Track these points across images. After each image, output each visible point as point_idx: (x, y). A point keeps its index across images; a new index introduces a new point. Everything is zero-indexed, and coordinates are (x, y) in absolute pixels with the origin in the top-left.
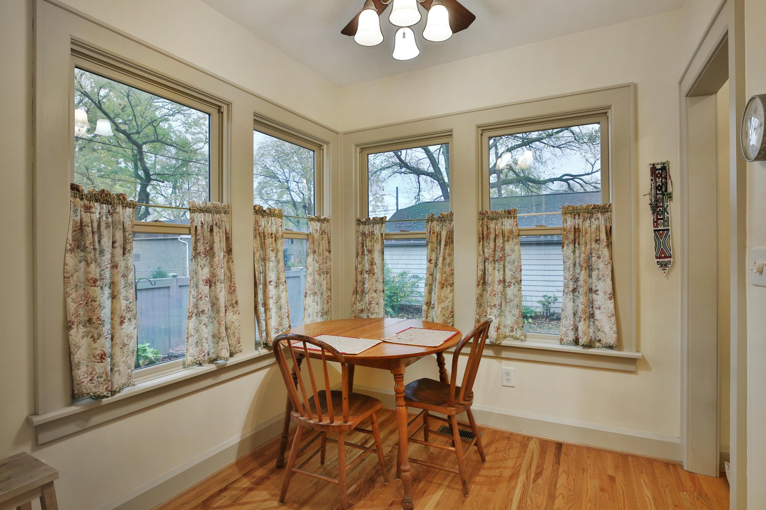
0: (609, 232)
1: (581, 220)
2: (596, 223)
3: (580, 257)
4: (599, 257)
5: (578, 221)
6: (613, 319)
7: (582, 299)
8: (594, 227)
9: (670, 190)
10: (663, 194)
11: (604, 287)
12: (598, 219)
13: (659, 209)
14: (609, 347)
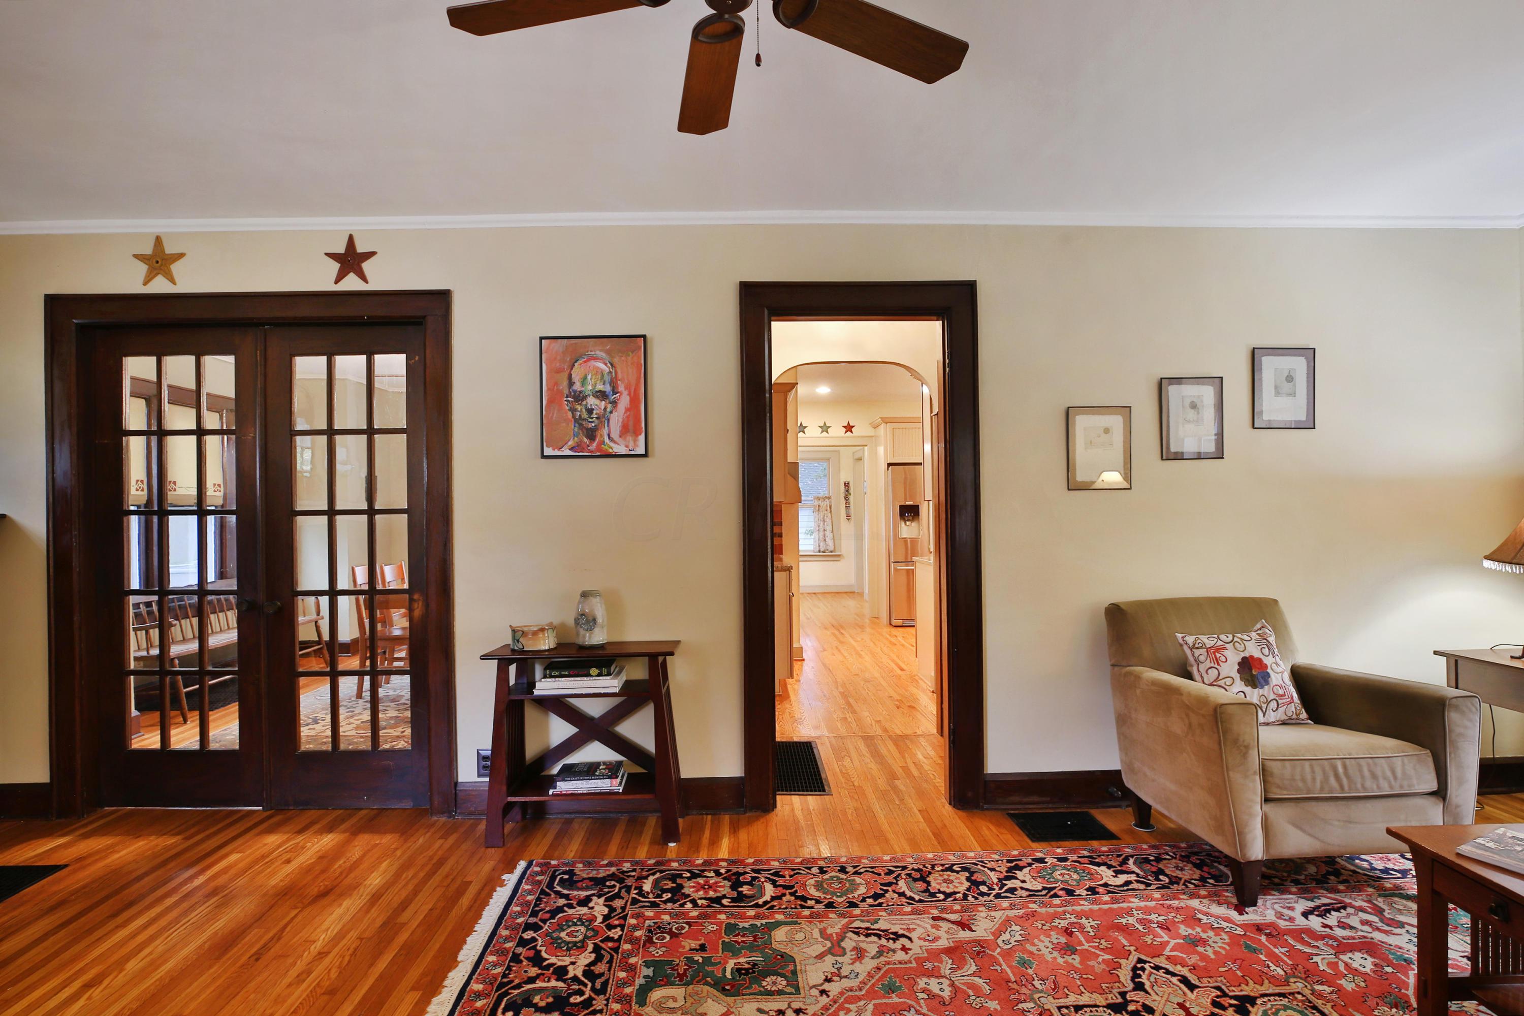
0: (830, 507)
1: (820, 502)
3: (820, 516)
4: (827, 517)
6: (833, 541)
7: (822, 533)
8: (826, 505)
9: (850, 492)
10: (848, 493)
11: (829, 528)
12: (827, 502)
13: (846, 498)
14: (831, 552)
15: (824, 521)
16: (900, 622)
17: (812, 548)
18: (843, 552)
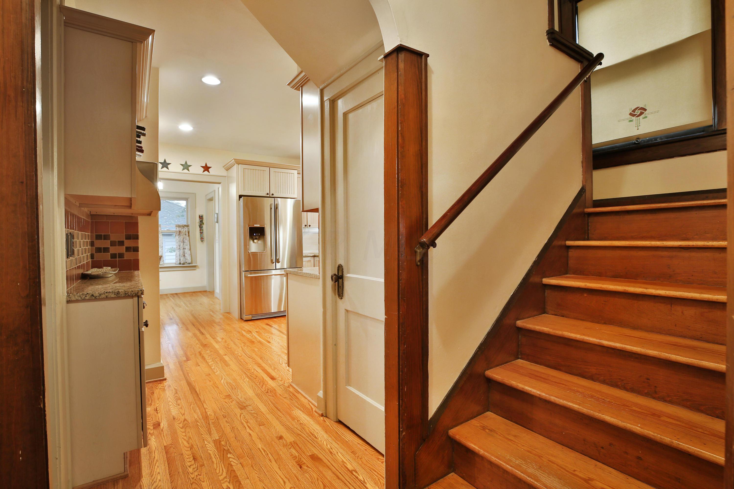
0: (189, 232)
1: (181, 229)
2: (185, 229)
3: (181, 239)
4: (186, 239)
5: (180, 229)
6: (190, 256)
7: (182, 251)
8: (185, 231)
9: (203, 222)
10: (202, 223)
11: (187, 247)
12: (186, 229)
13: (201, 227)
14: (189, 264)
15: (184, 242)
16: (249, 317)
17: (174, 261)
18: (198, 264)
